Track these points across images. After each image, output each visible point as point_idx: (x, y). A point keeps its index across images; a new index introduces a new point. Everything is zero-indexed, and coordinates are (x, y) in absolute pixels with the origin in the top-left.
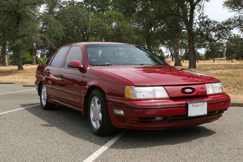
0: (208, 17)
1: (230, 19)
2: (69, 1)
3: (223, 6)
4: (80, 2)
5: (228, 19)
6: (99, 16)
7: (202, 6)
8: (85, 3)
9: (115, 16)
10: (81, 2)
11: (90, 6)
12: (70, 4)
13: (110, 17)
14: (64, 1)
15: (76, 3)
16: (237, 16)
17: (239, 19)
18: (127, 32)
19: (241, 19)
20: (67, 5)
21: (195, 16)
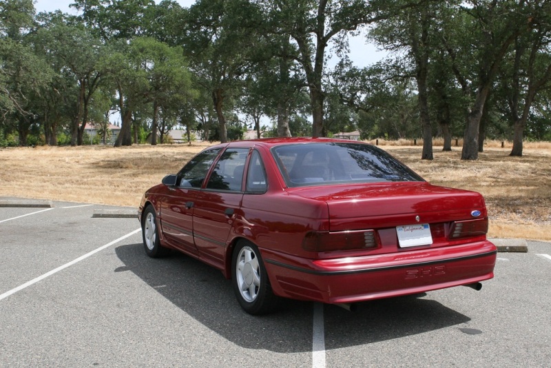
0: (353, 65)
1: (379, 64)
2: (50, 13)
3: (366, 39)
4: (75, 17)
5: (375, 64)
6: (118, 48)
7: (345, 44)
8: (85, 18)
9: (154, 48)
10: (78, 16)
11: (97, 26)
12: (54, 19)
13: (142, 51)
14: (40, 13)
15: (65, 18)
16: (391, 58)
17: (397, 64)
18: (177, 83)
19: (398, 64)
20: (48, 22)
21: (326, 60)
